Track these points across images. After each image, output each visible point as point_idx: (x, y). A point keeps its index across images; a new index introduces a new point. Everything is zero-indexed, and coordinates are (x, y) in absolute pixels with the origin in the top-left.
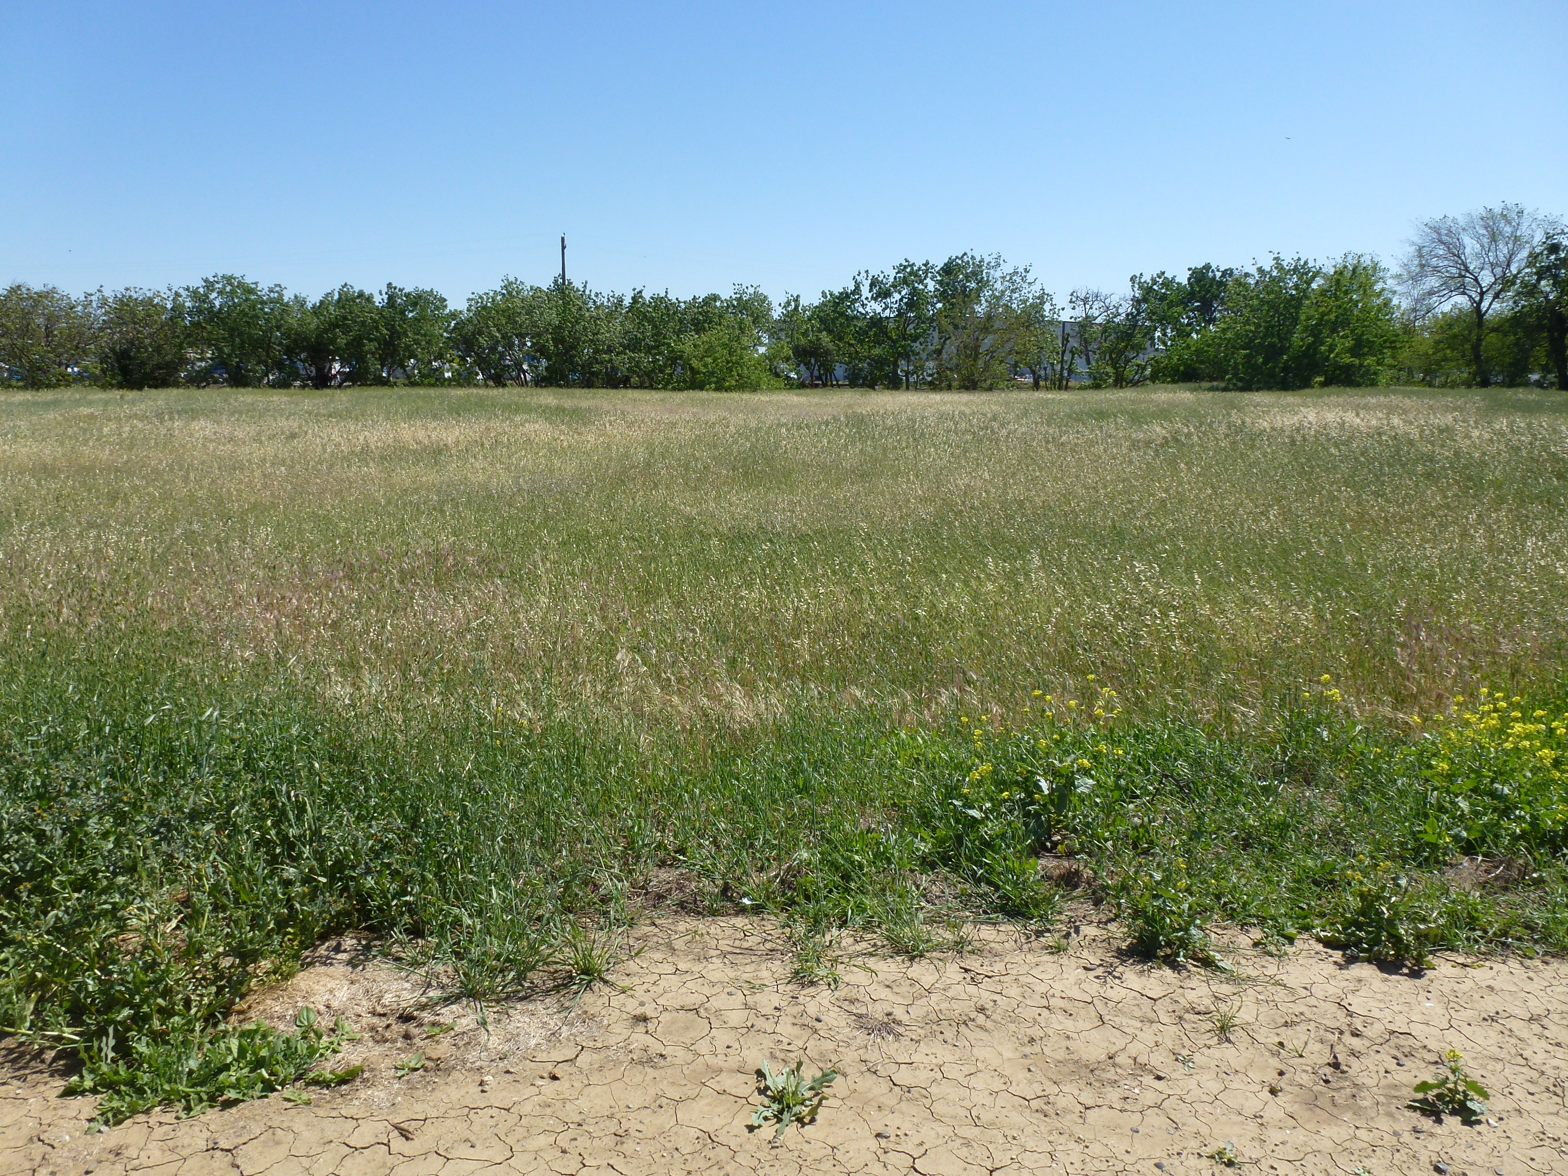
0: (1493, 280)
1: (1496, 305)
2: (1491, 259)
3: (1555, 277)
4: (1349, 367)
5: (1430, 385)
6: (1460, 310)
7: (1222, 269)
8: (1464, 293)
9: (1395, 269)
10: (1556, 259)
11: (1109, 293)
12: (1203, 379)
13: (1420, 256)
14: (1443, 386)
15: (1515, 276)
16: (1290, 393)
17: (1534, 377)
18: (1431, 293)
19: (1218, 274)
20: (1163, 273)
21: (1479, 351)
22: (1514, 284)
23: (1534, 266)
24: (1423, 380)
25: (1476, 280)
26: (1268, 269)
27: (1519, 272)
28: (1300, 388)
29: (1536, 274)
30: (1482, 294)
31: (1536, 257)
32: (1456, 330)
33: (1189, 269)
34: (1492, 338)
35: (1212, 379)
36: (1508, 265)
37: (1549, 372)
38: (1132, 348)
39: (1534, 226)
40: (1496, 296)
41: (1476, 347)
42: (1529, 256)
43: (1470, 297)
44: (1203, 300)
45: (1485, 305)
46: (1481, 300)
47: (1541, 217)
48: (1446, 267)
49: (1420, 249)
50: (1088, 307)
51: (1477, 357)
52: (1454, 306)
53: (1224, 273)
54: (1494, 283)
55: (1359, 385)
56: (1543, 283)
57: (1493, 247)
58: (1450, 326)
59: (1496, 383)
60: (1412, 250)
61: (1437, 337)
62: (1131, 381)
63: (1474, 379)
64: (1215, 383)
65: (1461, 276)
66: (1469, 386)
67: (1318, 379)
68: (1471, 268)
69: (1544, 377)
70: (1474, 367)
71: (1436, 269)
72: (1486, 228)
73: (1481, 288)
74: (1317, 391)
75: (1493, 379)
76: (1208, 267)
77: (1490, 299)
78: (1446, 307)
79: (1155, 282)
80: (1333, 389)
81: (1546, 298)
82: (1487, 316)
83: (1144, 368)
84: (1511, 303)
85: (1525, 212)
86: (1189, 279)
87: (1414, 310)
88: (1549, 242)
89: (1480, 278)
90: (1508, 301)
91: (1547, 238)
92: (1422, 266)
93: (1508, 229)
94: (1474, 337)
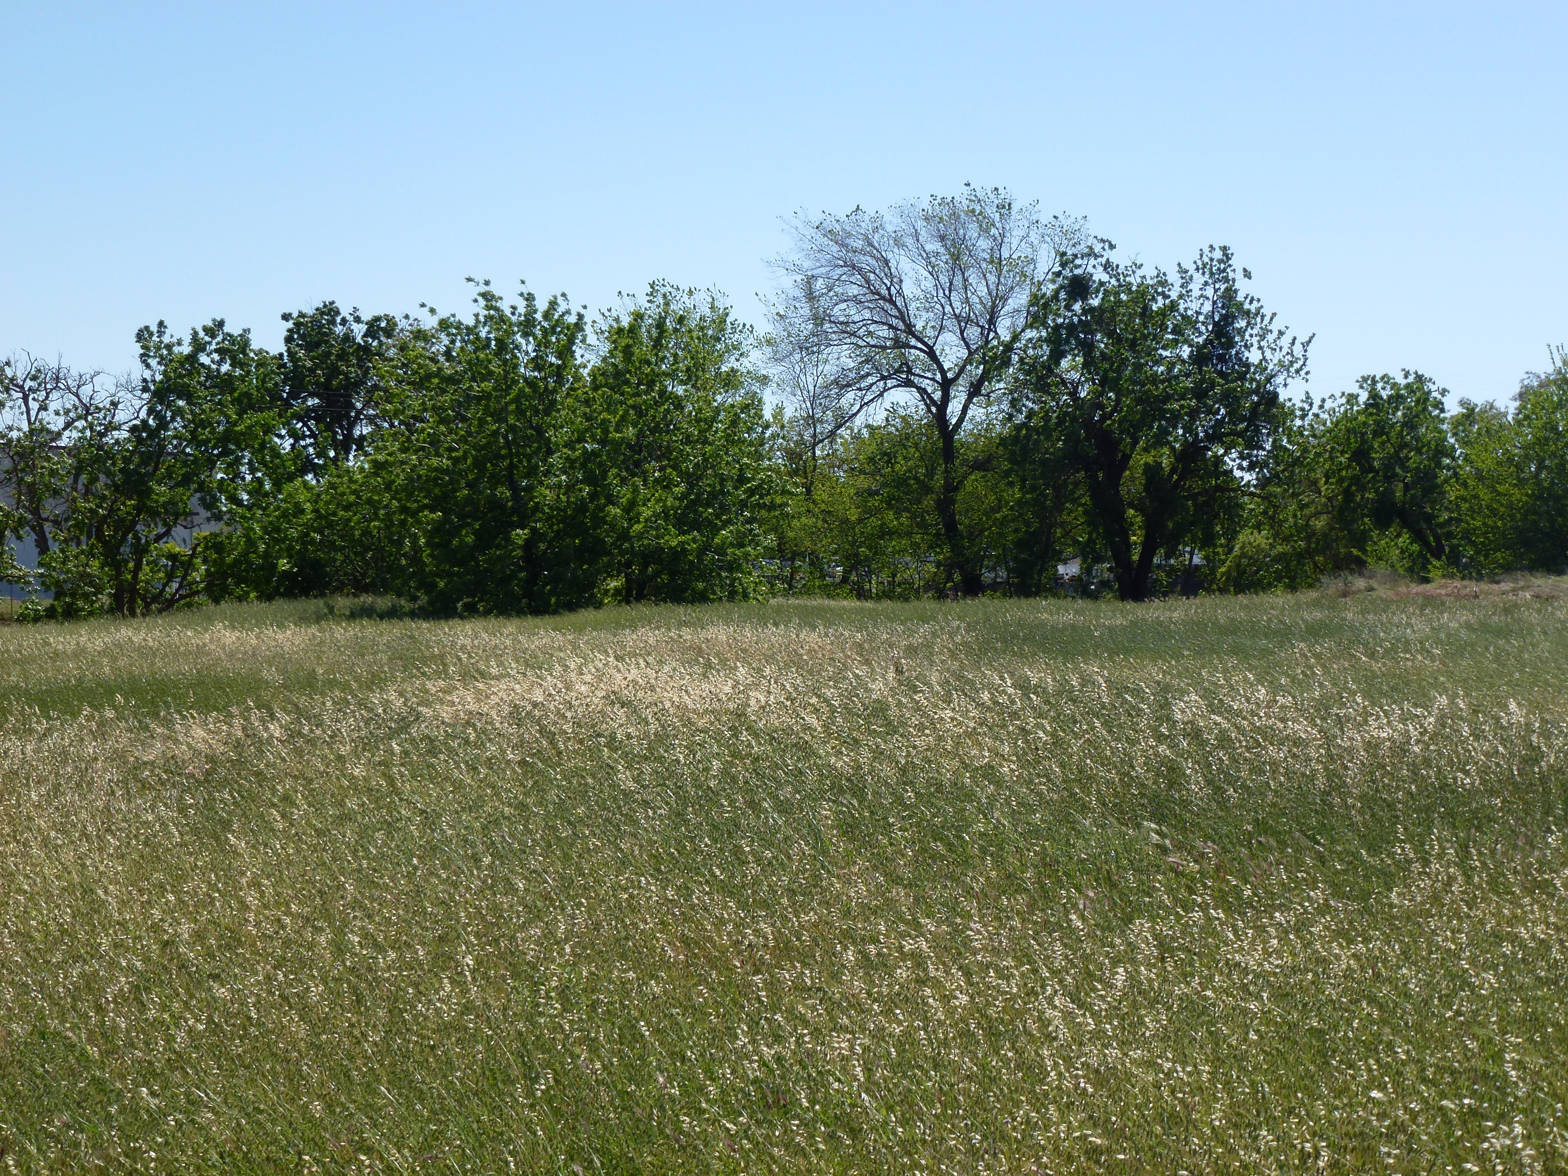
0: (964, 354)
1: (977, 412)
2: (957, 304)
3: (1087, 348)
4: (678, 554)
5: (861, 594)
6: (904, 418)
7: (366, 316)
8: (908, 383)
9: (764, 327)
10: (1085, 312)
11: (88, 371)
12: (339, 589)
13: (811, 296)
14: (886, 594)
15: (1008, 348)
16: (548, 620)
17: (1069, 570)
18: (842, 384)
19: (359, 330)
20: (221, 324)
21: (953, 516)
22: (1007, 363)
23: (1045, 325)
24: (845, 580)
25: (931, 354)
26: (470, 321)
27: (1015, 338)
28: (572, 607)
29: (1048, 340)
30: (946, 385)
31: (1046, 306)
32: (901, 466)
33: (286, 317)
34: (974, 482)
35: (360, 588)
36: (992, 322)
37: (1098, 559)
38: (153, 514)
39: (1034, 237)
40: (975, 390)
41: (945, 506)
42: (1032, 304)
43: (922, 391)
44: (324, 391)
45: (954, 408)
46: (946, 399)
47: (1045, 218)
48: (865, 323)
49: (810, 280)
50: (34, 406)
51: (951, 525)
52: (893, 411)
53: (374, 328)
54: (968, 361)
55: (702, 598)
56: (1065, 363)
57: (958, 281)
58: (889, 457)
59: (994, 586)
60: (790, 283)
61: (863, 482)
62: (155, 599)
63: (949, 578)
64: (367, 599)
65: (898, 344)
66: (941, 595)
67: (613, 584)
68: (919, 326)
69: (1088, 571)
70: (946, 549)
71: (846, 329)
72: (942, 238)
73: (943, 372)
74: (610, 612)
75: (987, 576)
76: (329, 311)
77: (963, 397)
78: (877, 415)
79: (199, 346)
80: (644, 609)
81: (1074, 394)
82: (961, 435)
83: (188, 566)
84: (1005, 406)
85: (1015, 207)
86: (288, 340)
87: (811, 420)
88: (1067, 273)
89: (937, 349)
90: (999, 401)
91: (1063, 265)
92: (818, 319)
93: (984, 244)
94: (939, 481)
